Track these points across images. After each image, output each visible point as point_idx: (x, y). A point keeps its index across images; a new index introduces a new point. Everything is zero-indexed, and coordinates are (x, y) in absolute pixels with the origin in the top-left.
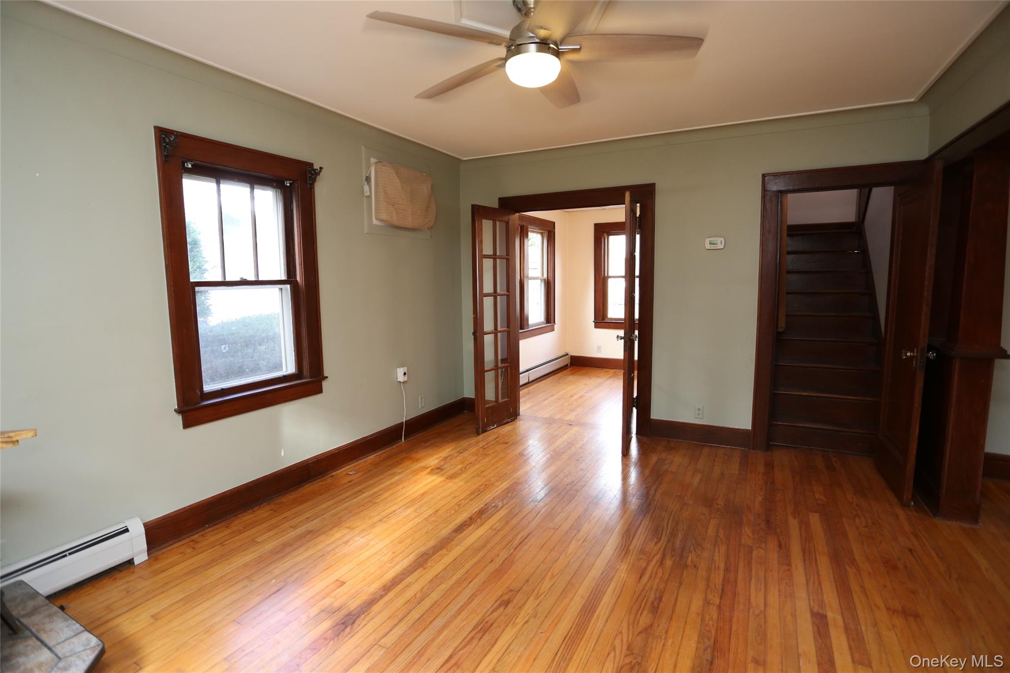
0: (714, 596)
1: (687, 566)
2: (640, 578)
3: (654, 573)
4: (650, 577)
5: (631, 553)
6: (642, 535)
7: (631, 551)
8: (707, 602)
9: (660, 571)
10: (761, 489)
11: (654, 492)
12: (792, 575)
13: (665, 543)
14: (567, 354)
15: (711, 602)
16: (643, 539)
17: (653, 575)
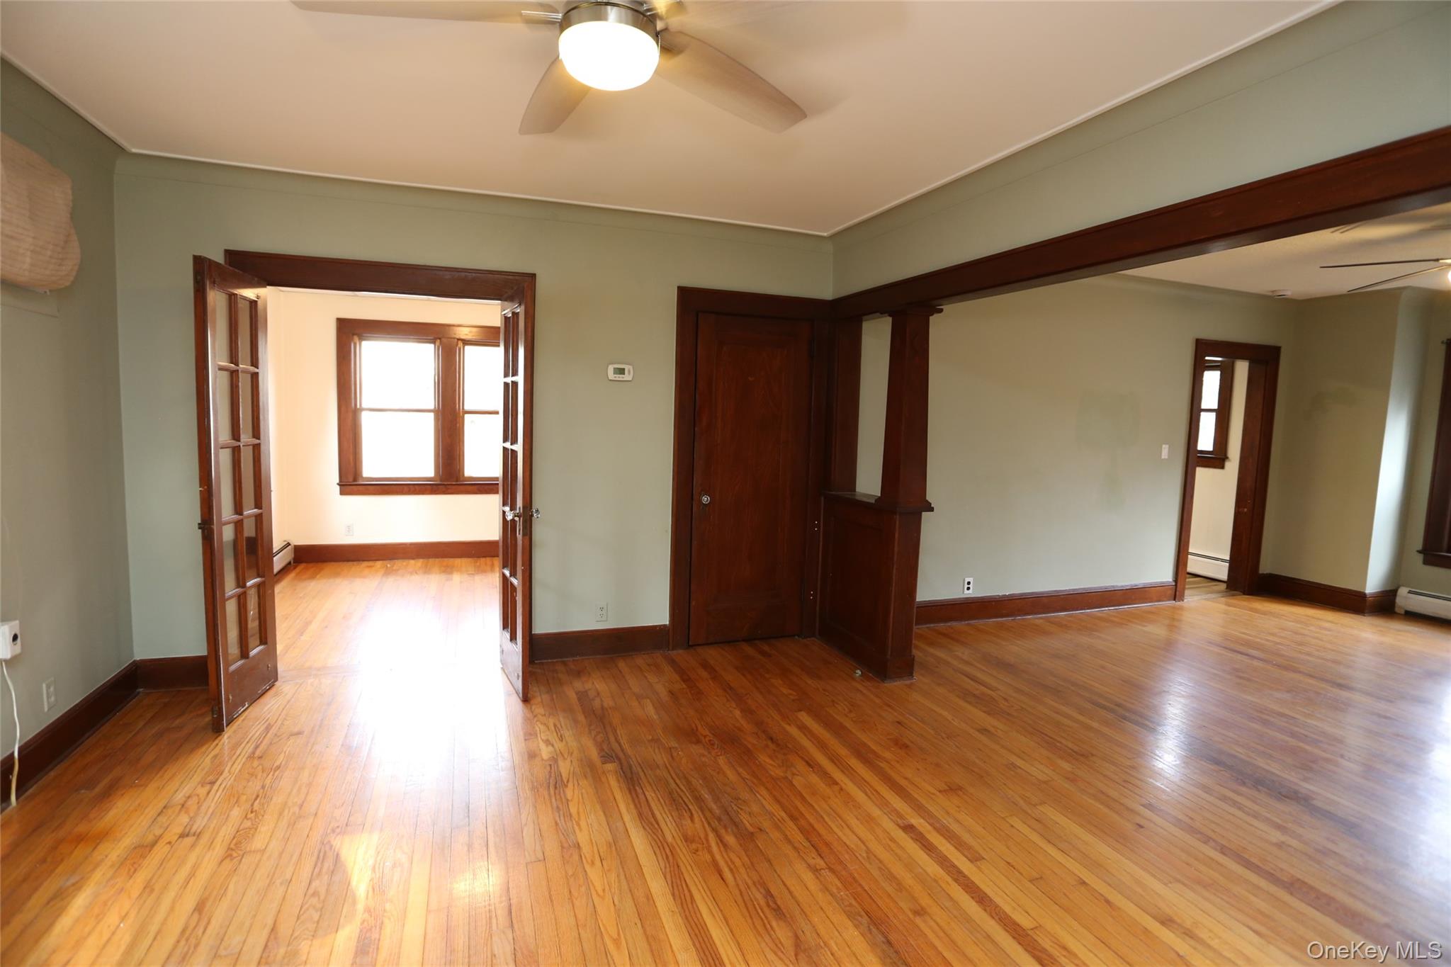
0: (813, 858)
1: (752, 833)
2: (722, 879)
3: (730, 863)
4: (731, 870)
5: (676, 847)
6: (665, 816)
7: (675, 844)
8: (815, 870)
9: (732, 855)
10: (728, 700)
11: (617, 745)
12: (848, 794)
13: (700, 813)
14: (289, 544)
15: (818, 867)
16: (670, 818)
17: (732, 866)
